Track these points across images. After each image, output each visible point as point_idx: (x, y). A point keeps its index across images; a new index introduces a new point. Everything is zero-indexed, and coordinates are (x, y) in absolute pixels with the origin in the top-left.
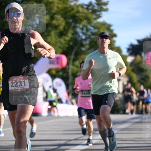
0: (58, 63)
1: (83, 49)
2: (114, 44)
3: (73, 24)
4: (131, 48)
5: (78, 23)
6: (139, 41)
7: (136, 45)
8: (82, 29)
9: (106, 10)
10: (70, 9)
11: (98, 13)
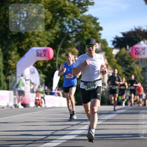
0: (45, 55)
1: (70, 42)
2: (100, 37)
3: (60, 18)
4: (116, 40)
5: (65, 16)
6: (124, 34)
7: (121, 38)
8: (69, 22)
9: (92, 4)
10: (57, 3)
11: (84, 7)
